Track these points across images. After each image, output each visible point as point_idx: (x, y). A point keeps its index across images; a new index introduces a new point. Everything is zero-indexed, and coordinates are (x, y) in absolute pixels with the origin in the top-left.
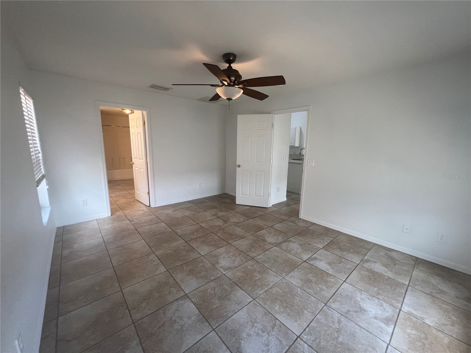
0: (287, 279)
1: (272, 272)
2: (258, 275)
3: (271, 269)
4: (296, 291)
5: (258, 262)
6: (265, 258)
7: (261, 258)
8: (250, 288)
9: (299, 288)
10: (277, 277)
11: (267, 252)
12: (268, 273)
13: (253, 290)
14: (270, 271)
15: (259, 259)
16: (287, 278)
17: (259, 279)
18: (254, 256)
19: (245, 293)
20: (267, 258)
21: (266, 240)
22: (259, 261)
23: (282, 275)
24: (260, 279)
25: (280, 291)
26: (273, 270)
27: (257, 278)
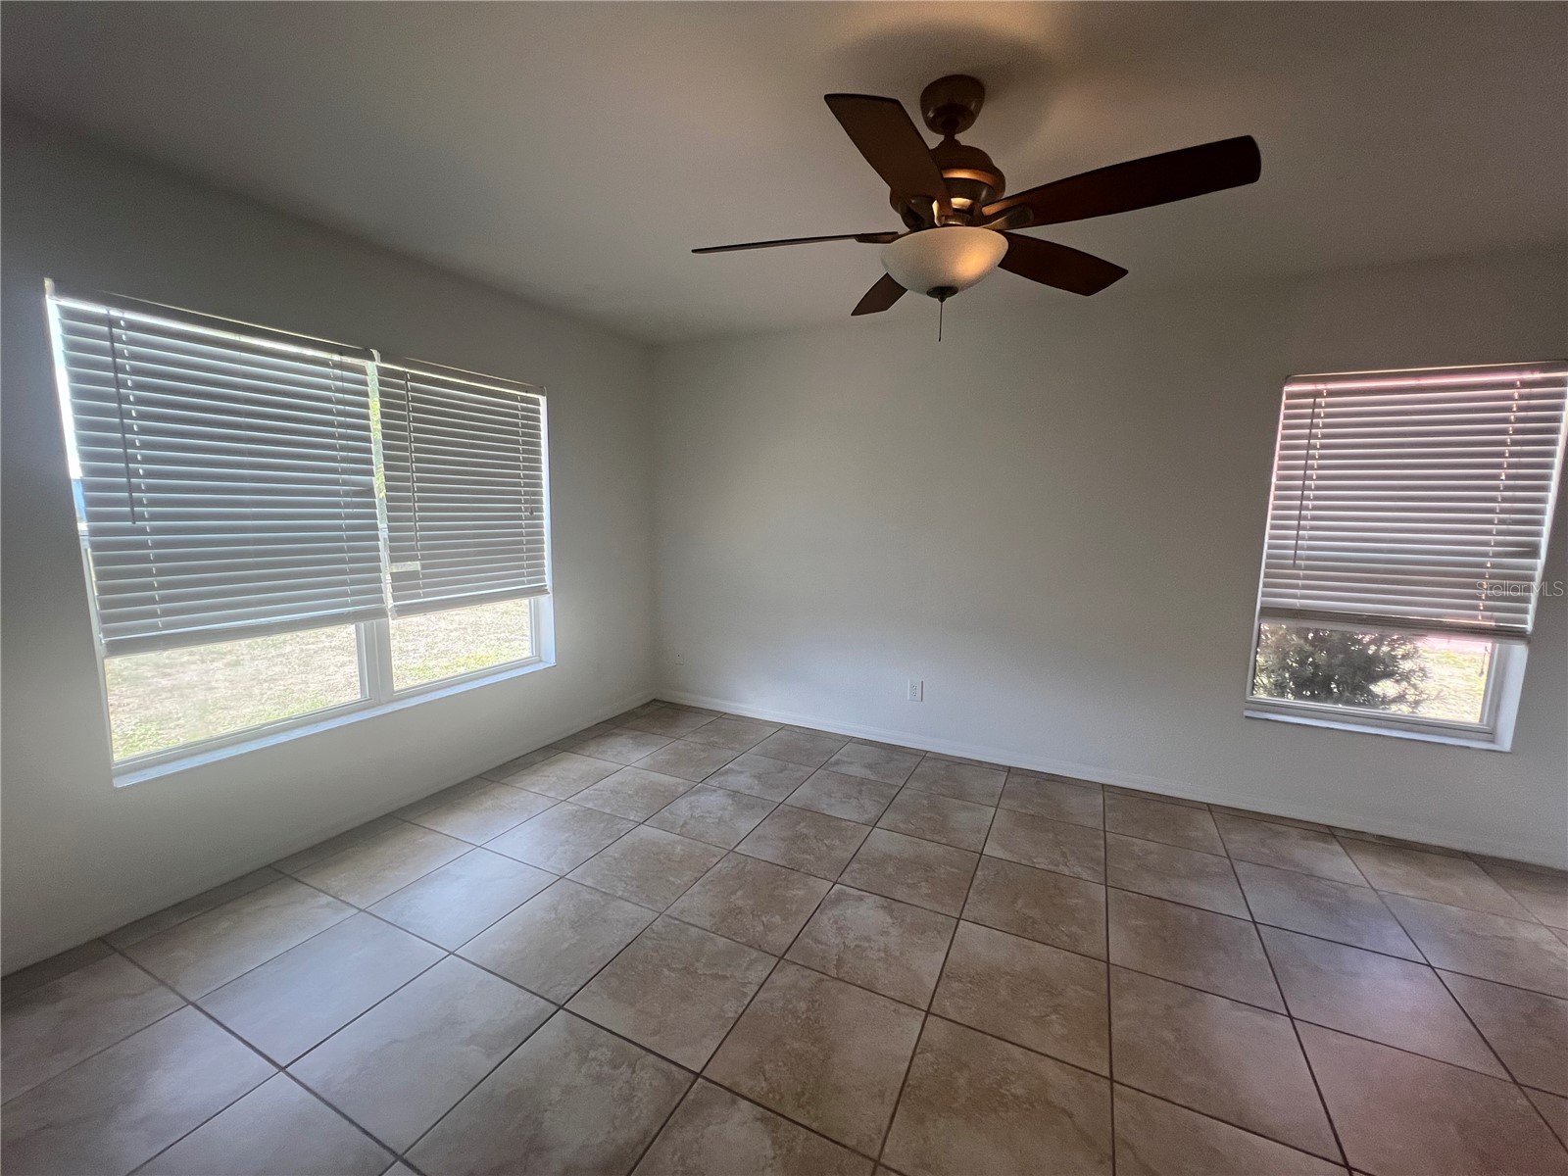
0: (650, 912)
1: (698, 924)
2: (740, 903)
3: (701, 932)
4: (629, 887)
5: (756, 946)
6: (736, 974)
7: (747, 969)
8: (749, 867)
9: (620, 898)
10: (682, 912)
11: (732, 1009)
12: (711, 915)
13: (741, 866)
14: (708, 925)
15: (756, 960)
16: (650, 916)
17: (734, 893)
18: (780, 971)
19: (758, 857)
20: (725, 978)
21: (763, 1120)
22: (755, 954)
23: (667, 919)
24: (731, 893)
25: (672, 879)
26: (697, 929)
27: (739, 893)
